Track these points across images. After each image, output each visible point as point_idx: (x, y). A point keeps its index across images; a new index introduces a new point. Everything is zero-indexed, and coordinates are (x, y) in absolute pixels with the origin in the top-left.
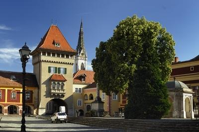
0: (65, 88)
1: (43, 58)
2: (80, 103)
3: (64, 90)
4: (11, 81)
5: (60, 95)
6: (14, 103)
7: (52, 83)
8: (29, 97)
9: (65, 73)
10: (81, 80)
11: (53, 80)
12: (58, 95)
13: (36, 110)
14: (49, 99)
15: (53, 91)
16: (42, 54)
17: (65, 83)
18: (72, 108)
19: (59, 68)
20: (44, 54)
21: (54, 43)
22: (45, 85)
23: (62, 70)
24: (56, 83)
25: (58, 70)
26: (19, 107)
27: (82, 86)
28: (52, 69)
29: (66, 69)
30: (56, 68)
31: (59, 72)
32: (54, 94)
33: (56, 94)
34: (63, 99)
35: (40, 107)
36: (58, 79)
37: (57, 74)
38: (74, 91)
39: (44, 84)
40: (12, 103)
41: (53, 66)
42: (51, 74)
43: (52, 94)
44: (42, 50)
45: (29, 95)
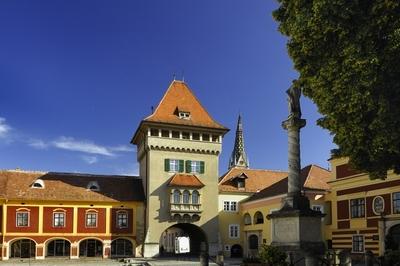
0: (201, 200)
1: (152, 141)
2: (234, 232)
3: (198, 206)
4: (86, 193)
5: (191, 215)
6: (93, 234)
7: (173, 191)
8: (124, 221)
9: (202, 171)
10: (236, 186)
11: (174, 186)
12: (186, 215)
13: (141, 247)
14: (167, 225)
15: (173, 208)
16: (149, 133)
17: (201, 191)
18: (217, 242)
19: (188, 163)
20: (154, 133)
21: (176, 112)
22: (157, 197)
23: (194, 165)
25: (185, 166)
26: (105, 242)
27: (238, 199)
28: (172, 164)
29: (202, 163)
30: (182, 161)
31: (189, 169)
32: (177, 214)
33: (182, 215)
34: (199, 224)
35: (147, 241)
36: (187, 183)
37: (184, 173)
38: (221, 208)
39: (154, 194)
40: (88, 234)
41: (174, 158)
42: (171, 174)
43: (173, 214)
44: (150, 126)
45: (124, 217)
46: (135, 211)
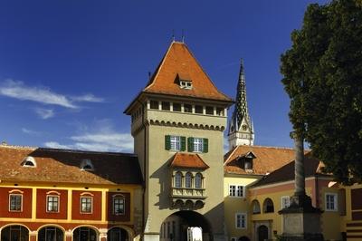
0: (205, 185)
1: (152, 115)
2: (241, 222)
3: (202, 191)
4: (80, 172)
5: (194, 201)
6: (88, 222)
7: (174, 173)
8: (121, 207)
9: (206, 150)
10: (243, 168)
11: (176, 167)
12: (189, 201)
13: (139, 237)
14: (168, 212)
15: (175, 193)
16: (149, 105)
17: (204, 174)
18: (222, 234)
19: (191, 140)
20: (154, 106)
21: (177, 81)
22: (158, 180)
23: (196, 143)
24: (184, 173)
25: (187, 143)
26: (100, 230)
27: (245, 182)
28: (174, 141)
29: (206, 140)
30: (183, 138)
31: (191, 148)
32: (179, 200)
33: (184, 201)
34: (203, 211)
35: (147, 230)
36: (189, 164)
37: (186, 152)
38: (227, 193)
39: (154, 176)
40: (83, 221)
41: (176, 134)
42: (172, 153)
43: (175, 200)
44: (149, 97)
45: (121, 202)
46: (132, 195)
